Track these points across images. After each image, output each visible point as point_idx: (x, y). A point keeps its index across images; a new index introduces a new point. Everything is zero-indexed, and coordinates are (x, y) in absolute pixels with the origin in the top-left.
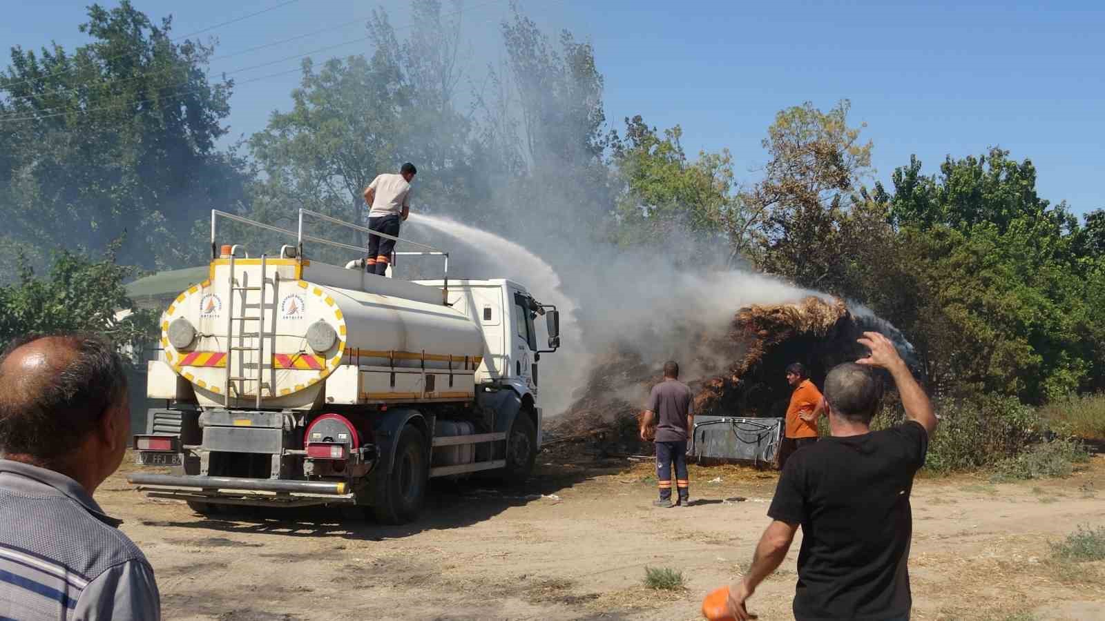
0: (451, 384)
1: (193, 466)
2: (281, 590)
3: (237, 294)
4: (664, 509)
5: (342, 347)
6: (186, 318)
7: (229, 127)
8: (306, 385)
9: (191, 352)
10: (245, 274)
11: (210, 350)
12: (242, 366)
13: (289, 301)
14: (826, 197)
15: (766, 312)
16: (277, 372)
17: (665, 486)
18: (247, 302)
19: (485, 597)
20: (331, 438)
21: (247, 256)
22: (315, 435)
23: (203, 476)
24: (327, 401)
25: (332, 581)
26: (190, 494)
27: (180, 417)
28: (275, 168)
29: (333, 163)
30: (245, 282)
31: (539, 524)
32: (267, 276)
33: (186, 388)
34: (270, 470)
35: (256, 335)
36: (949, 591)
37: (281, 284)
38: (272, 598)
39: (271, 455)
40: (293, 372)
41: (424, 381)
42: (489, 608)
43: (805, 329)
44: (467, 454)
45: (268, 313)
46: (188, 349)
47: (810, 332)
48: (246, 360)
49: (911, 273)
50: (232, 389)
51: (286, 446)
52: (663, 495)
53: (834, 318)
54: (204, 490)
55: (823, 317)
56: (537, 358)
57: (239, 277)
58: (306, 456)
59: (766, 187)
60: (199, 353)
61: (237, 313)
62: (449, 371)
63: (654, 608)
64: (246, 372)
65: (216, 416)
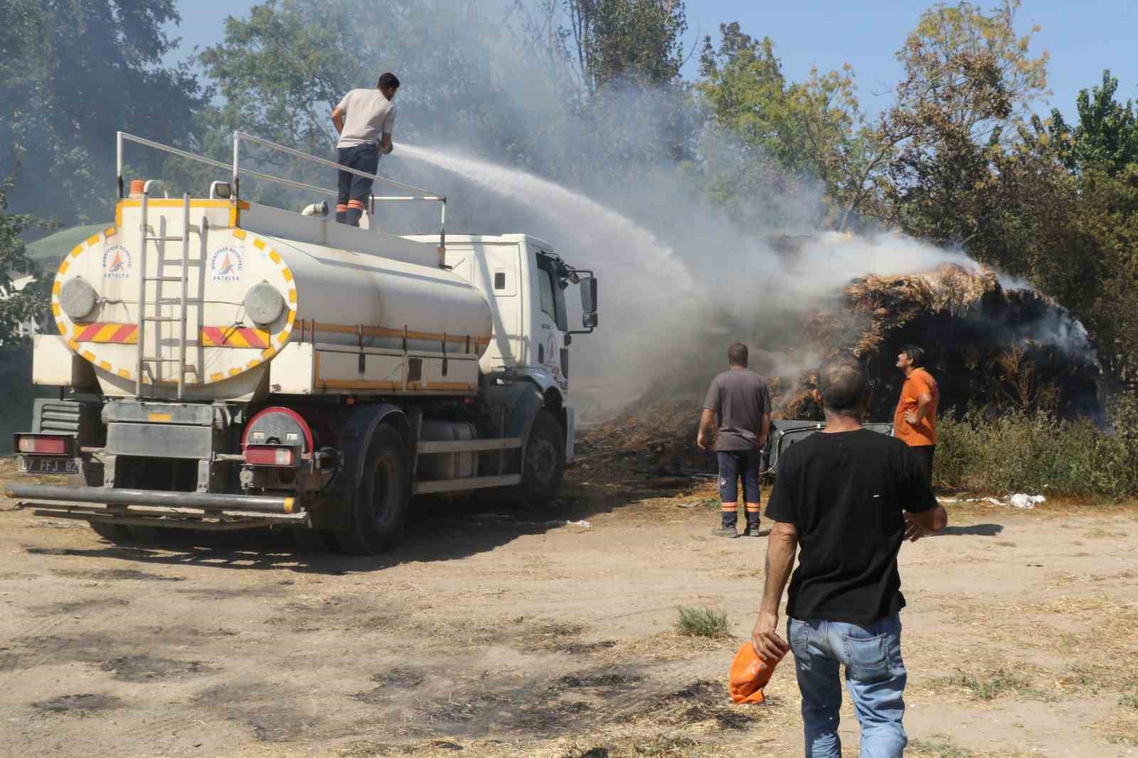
0: (445, 371)
1: (94, 475)
2: (195, 632)
3: (151, 246)
4: (727, 539)
5: (292, 318)
6: (85, 277)
7: (180, 39)
8: (244, 369)
9: (90, 323)
10: (163, 221)
11: (117, 321)
12: (160, 342)
13: (222, 257)
14: (981, 132)
15: (885, 284)
16: (206, 351)
17: (729, 510)
18: (166, 257)
19: (463, 643)
20: (277, 440)
21: (166, 195)
22: (256, 435)
23: (107, 489)
24: (272, 390)
25: (265, 623)
26: (92, 513)
27: (77, 409)
28: (237, 91)
29: (314, 84)
30: (163, 231)
31: (555, 557)
32: (192, 222)
33: (86, 373)
34: (197, 480)
35: (176, 301)
36: (1088, 645)
37: (211, 233)
38: (179, 642)
39: (197, 461)
40: (227, 352)
41: (407, 368)
42: (466, 657)
43: (937, 307)
44: (467, 466)
45: (194, 272)
46: (87, 320)
47: (945, 312)
48: (165, 335)
49: (1093, 233)
50: (145, 373)
51: (217, 449)
52: (726, 522)
53: (978, 293)
54: (109, 506)
55: (963, 291)
56: (567, 340)
57: (154, 222)
58: (242, 462)
59: (895, 115)
60: (103, 324)
61: (152, 271)
62: (441, 354)
63: (683, 659)
64: (165, 351)
65: (125, 409)
